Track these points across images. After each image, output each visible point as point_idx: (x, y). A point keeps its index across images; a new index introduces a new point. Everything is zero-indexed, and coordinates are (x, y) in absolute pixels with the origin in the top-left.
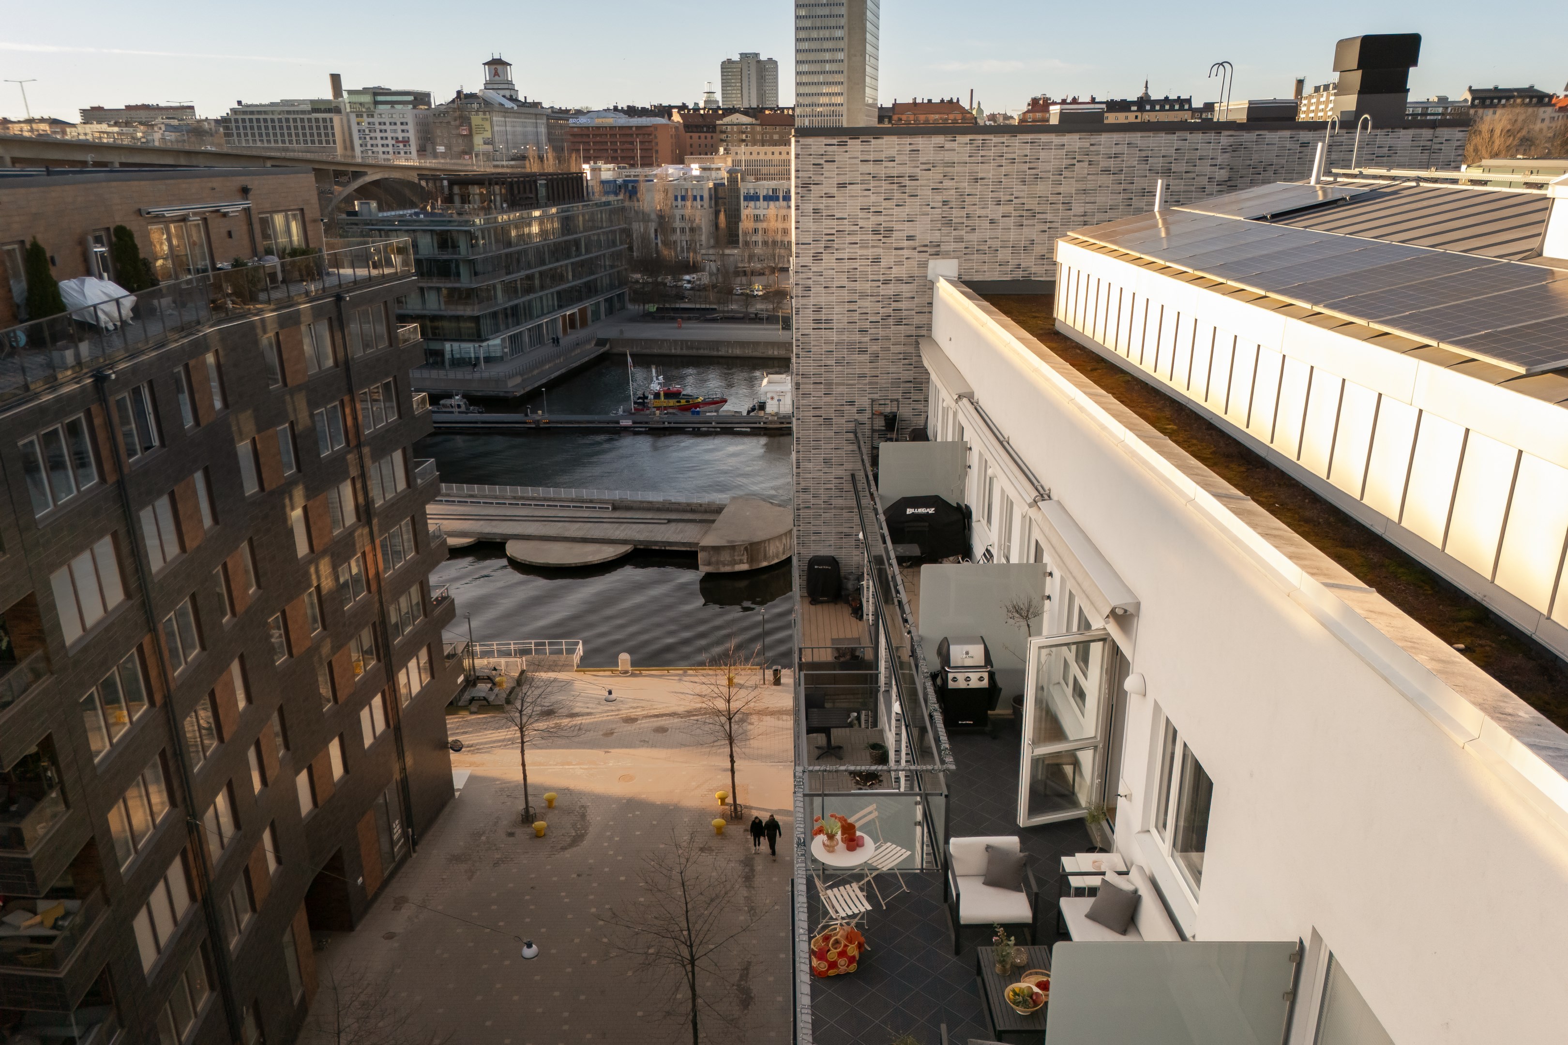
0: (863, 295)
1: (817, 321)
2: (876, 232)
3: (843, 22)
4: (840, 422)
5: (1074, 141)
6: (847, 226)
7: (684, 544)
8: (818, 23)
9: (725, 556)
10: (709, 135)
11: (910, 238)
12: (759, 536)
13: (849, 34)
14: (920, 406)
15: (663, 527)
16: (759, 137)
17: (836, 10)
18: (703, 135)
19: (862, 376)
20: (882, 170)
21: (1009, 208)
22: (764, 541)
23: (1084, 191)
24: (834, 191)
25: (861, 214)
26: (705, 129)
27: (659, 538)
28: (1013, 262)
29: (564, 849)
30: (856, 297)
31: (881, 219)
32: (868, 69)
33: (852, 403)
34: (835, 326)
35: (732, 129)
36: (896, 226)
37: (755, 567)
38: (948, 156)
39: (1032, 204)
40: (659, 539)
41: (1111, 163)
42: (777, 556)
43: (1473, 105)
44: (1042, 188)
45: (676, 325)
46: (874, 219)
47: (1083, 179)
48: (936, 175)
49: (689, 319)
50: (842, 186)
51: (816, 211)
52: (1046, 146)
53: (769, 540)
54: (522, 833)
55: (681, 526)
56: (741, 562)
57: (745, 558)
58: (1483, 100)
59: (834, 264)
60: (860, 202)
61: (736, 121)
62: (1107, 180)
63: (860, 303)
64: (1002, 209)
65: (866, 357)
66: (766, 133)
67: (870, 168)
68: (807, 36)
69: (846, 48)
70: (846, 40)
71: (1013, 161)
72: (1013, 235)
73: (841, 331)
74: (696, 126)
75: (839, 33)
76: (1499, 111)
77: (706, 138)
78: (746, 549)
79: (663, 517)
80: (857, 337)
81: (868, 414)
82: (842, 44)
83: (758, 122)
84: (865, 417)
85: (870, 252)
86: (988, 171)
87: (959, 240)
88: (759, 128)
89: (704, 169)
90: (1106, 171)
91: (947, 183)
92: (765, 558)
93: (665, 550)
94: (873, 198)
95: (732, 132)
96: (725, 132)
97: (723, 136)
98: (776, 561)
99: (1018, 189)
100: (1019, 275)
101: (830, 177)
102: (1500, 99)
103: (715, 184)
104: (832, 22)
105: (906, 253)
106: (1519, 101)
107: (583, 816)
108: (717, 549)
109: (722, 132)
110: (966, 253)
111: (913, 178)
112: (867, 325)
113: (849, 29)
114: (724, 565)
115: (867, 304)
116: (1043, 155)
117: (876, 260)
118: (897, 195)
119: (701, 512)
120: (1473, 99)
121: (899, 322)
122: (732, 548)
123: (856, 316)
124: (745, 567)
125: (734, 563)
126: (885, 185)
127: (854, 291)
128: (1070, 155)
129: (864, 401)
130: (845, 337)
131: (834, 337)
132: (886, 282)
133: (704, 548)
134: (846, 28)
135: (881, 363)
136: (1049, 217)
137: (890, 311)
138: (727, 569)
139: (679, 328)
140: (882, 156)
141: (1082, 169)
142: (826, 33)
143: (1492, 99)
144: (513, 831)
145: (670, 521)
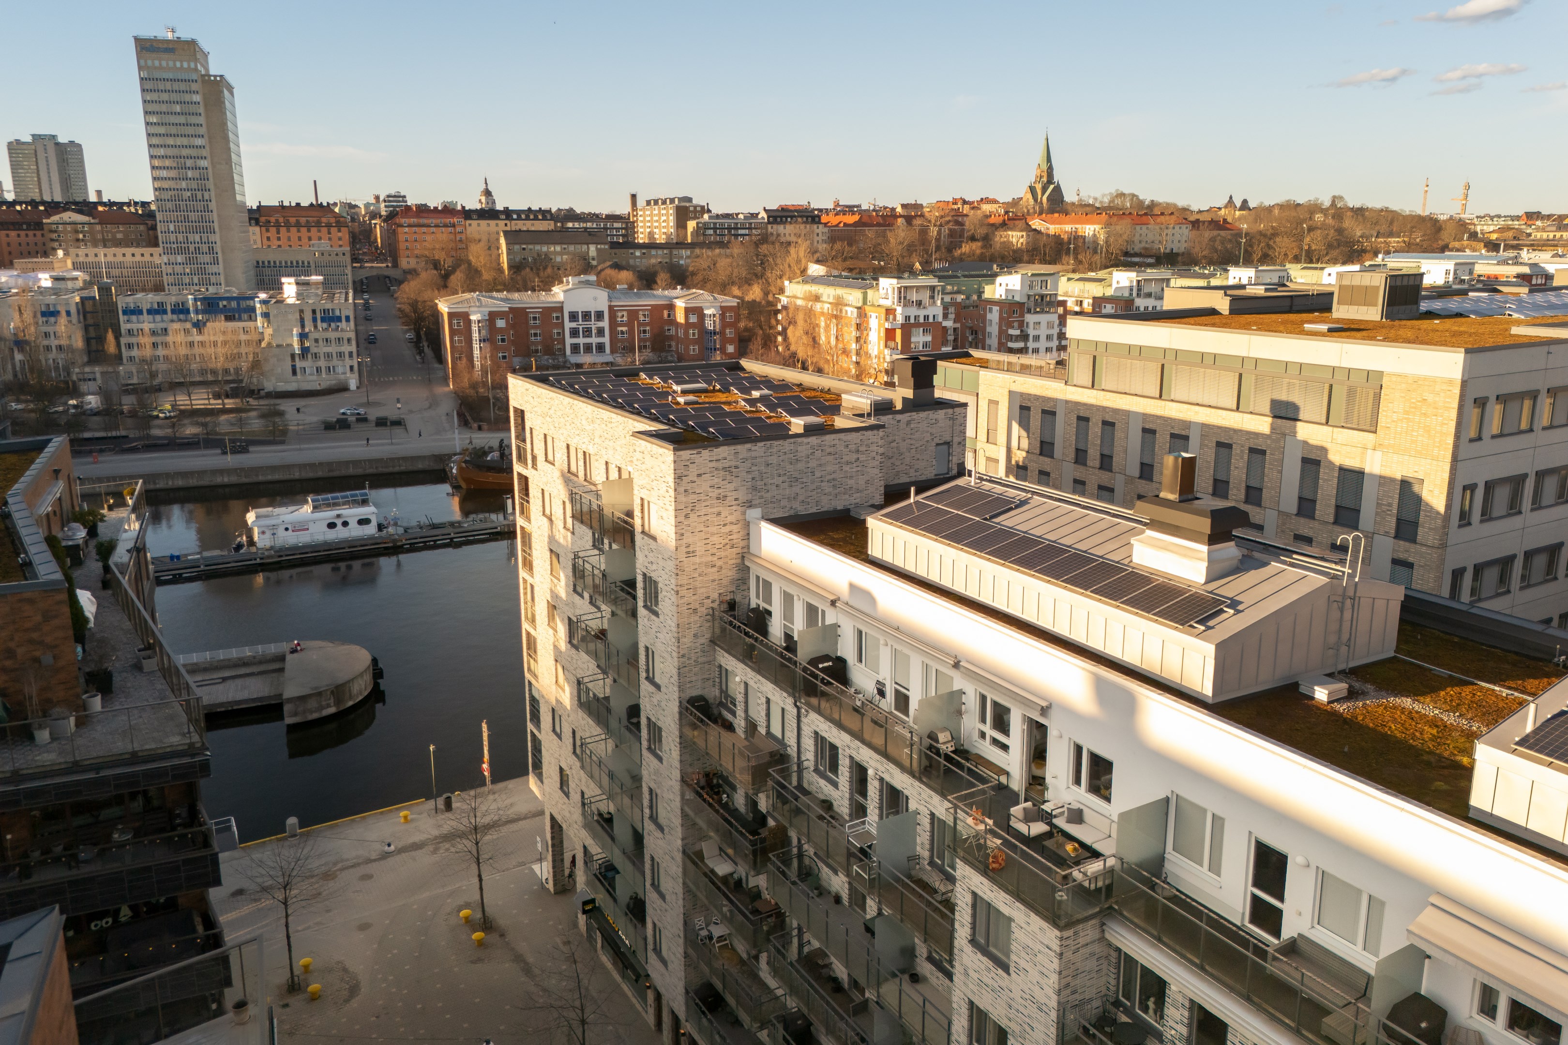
0: (713, 534)
1: (688, 553)
2: (718, 498)
3: (202, 131)
4: (703, 611)
5: (813, 440)
6: (702, 497)
7: (254, 700)
8: (173, 130)
9: (312, 704)
10: (31, 233)
11: (736, 499)
12: (342, 677)
13: (210, 142)
14: (745, 593)
15: (221, 687)
16: (99, 236)
17: (193, 120)
18: (23, 233)
19: (713, 581)
20: (720, 465)
21: (785, 478)
22: (349, 682)
23: (820, 465)
24: (695, 479)
25: (710, 490)
26: (25, 227)
27: (222, 699)
28: (789, 506)
29: (347, 1001)
30: (708, 536)
31: (720, 491)
32: (236, 177)
33: (708, 598)
34: (697, 553)
35: (65, 229)
36: (729, 494)
37: (342, 708)
38: (754, 454)
39: (796, 475)
40: (225, 700)
41: (832, 450)
42: (361, 693)
43: (769, 222)
44: (800, 466)
45: (90, 459)
46: (717, 491)
47: (819, 459)
48: (748, 464)
49: (101, 451)
50: (699, 475)
51: (686, 491)
52: (801, 444)
53: (353, 680)
54: (296, 1001)
55: (239, 682)
56: (329, 706)
57: (332, 701)
58: (775, 217)
59: (696, 519)
60: (710, 483)
61: (68, 220)
62: (831, 458)
63: (712, 539)
64: (781, 479)
65: (715, 569)
66: (107, 232)
67: (714, 464)
68: (162, 143)
69: (208, 156)
70: (207, 148)
71: (785, 453)
72: (787, 492)
73: (701, 556)
74: (13, 224)
75: (199, 142)
76: (788, 226)
77: (27, 235)
78: (332, 692)
79: (215, 676)
80: (710, 558)
81: (717, 603)
82: (204, 153)
83: (96, 221)
84: (715, 605)
85: (715, 510)
86: (774, 460)
87: (761, 497)
88: (98, 227)
89: (56, 279)
90: (830, 454)
91: (754, 468)
92: (351, 698)
93: (233, 711)
94: (716, 480)
95: (65, 231)
96: (56, 232)
97: (54, 236)
98: (360, 698)
99: (789, 467)
100: (792, 513)
101: (693, 471)
102: (786, 217)
103: (81, 298)
104: (190, 130)
105: (734, 508)
106: (799, 219)
107: (345, 970)
108: (303, 699)
109: (51, 231)
110: (764, 504)
111: (736, 467)
112: (715, 551)
113: (210, 138)
114: (311, 712)
115: (715, 539)
116: (800, 448)
117: (719, 514)
118: (728, 477)
119: (254, 664)
120: (769, 217)
121: (732, 547)
122: (320, 694)
123: (709, 547)
124: (332, 710)
125: (322, 708)
126: (722, 473)
127: (707, 533)
128: (812, 447)
129: (715, 596)
130: (704, 560)
131: (697, 560)
132: (725, 525)
133: (290, 700)
134: (206, 136)
135: (724, 571)
136: (804, 480)
137: (727, 541)
138: (315, 716)
139: (95, 463)
140: (720, 457)
141: (818, 453)
142: (185, 141)
143: (781, 217)
144: (285, 1002)
145: (224, 679)
